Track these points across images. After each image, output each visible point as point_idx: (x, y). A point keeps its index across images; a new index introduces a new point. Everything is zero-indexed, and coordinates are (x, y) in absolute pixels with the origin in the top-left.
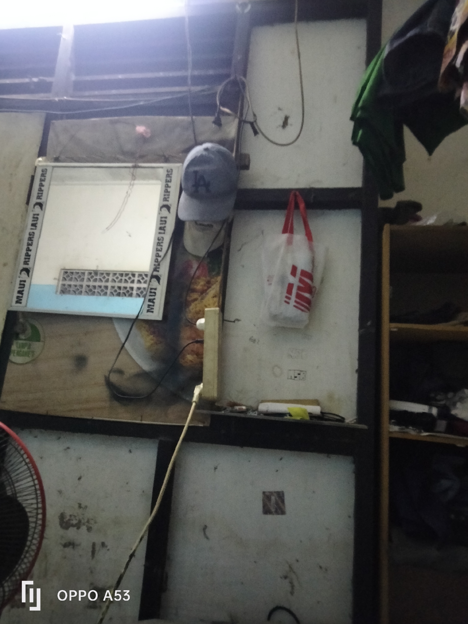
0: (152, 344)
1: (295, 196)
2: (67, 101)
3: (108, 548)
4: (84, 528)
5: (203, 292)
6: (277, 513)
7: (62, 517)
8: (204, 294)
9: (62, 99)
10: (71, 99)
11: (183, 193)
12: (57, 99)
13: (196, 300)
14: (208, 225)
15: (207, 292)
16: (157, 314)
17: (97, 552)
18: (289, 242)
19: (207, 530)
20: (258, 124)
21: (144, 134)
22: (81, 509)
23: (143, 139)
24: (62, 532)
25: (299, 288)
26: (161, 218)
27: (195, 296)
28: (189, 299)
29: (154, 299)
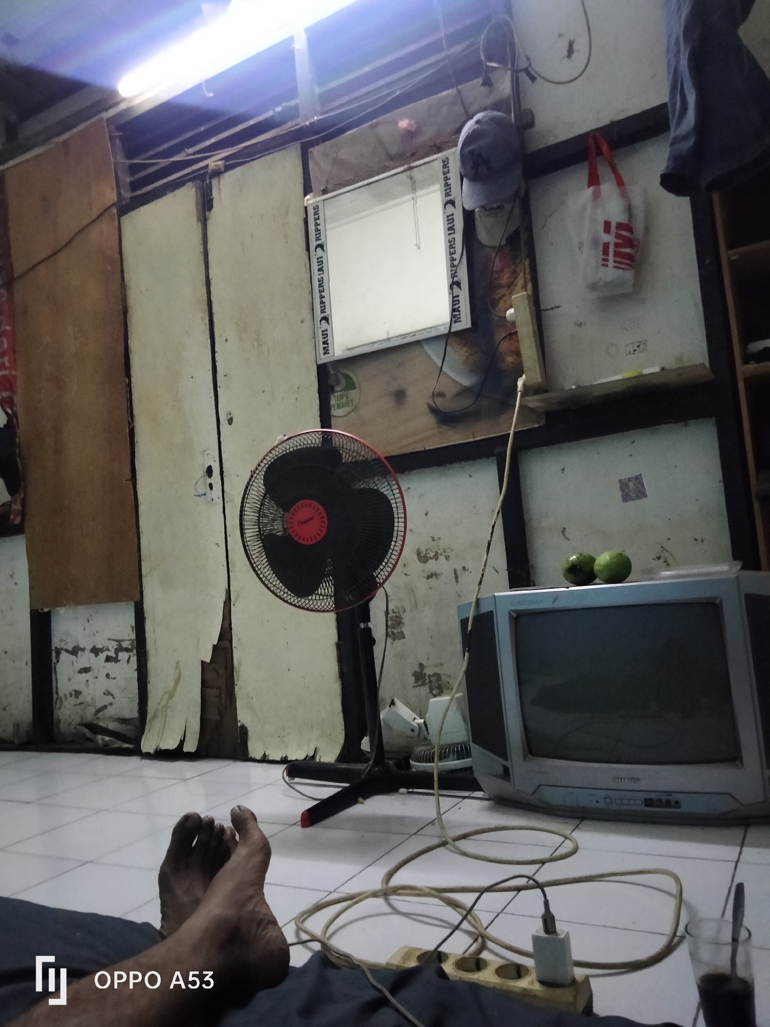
0: (467, 357)
1: (595, 138)
2: (318, 121)
3: (470, 571)
4: (442, 559)
5: (510, 285)
6: (638, 497)
7: (419, 553)
8: (512, 287)
9: (313, 121)
10: (322, 117)
11: (465, 180)
12: (307, 123)
13: (504, 296)
14: (499, 207)
15: (514, 284)
16: (465, 322)
17: (459, 578)
18: (596, 196)
19: (565, 532)
20: (534, 68)
21: (409, 128)
22: (435, 542)
23: (410, 134)
24: (421, 566)
25: (616, 245)
26: (448, 217)
27: (502, 291)
28: (497, 297)
29: (459, 307)
